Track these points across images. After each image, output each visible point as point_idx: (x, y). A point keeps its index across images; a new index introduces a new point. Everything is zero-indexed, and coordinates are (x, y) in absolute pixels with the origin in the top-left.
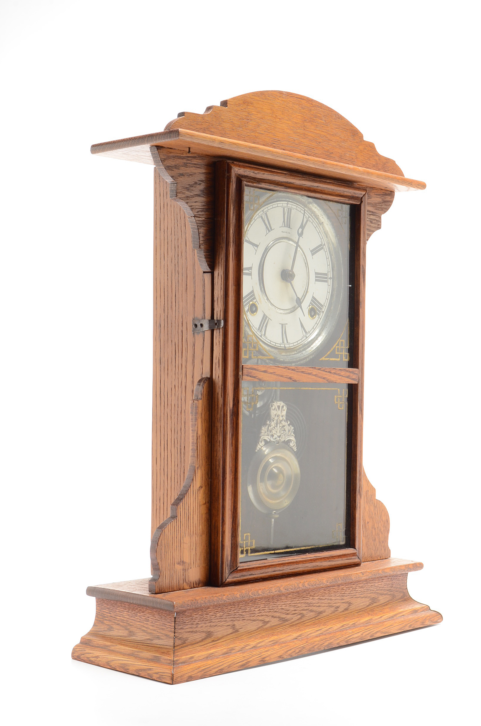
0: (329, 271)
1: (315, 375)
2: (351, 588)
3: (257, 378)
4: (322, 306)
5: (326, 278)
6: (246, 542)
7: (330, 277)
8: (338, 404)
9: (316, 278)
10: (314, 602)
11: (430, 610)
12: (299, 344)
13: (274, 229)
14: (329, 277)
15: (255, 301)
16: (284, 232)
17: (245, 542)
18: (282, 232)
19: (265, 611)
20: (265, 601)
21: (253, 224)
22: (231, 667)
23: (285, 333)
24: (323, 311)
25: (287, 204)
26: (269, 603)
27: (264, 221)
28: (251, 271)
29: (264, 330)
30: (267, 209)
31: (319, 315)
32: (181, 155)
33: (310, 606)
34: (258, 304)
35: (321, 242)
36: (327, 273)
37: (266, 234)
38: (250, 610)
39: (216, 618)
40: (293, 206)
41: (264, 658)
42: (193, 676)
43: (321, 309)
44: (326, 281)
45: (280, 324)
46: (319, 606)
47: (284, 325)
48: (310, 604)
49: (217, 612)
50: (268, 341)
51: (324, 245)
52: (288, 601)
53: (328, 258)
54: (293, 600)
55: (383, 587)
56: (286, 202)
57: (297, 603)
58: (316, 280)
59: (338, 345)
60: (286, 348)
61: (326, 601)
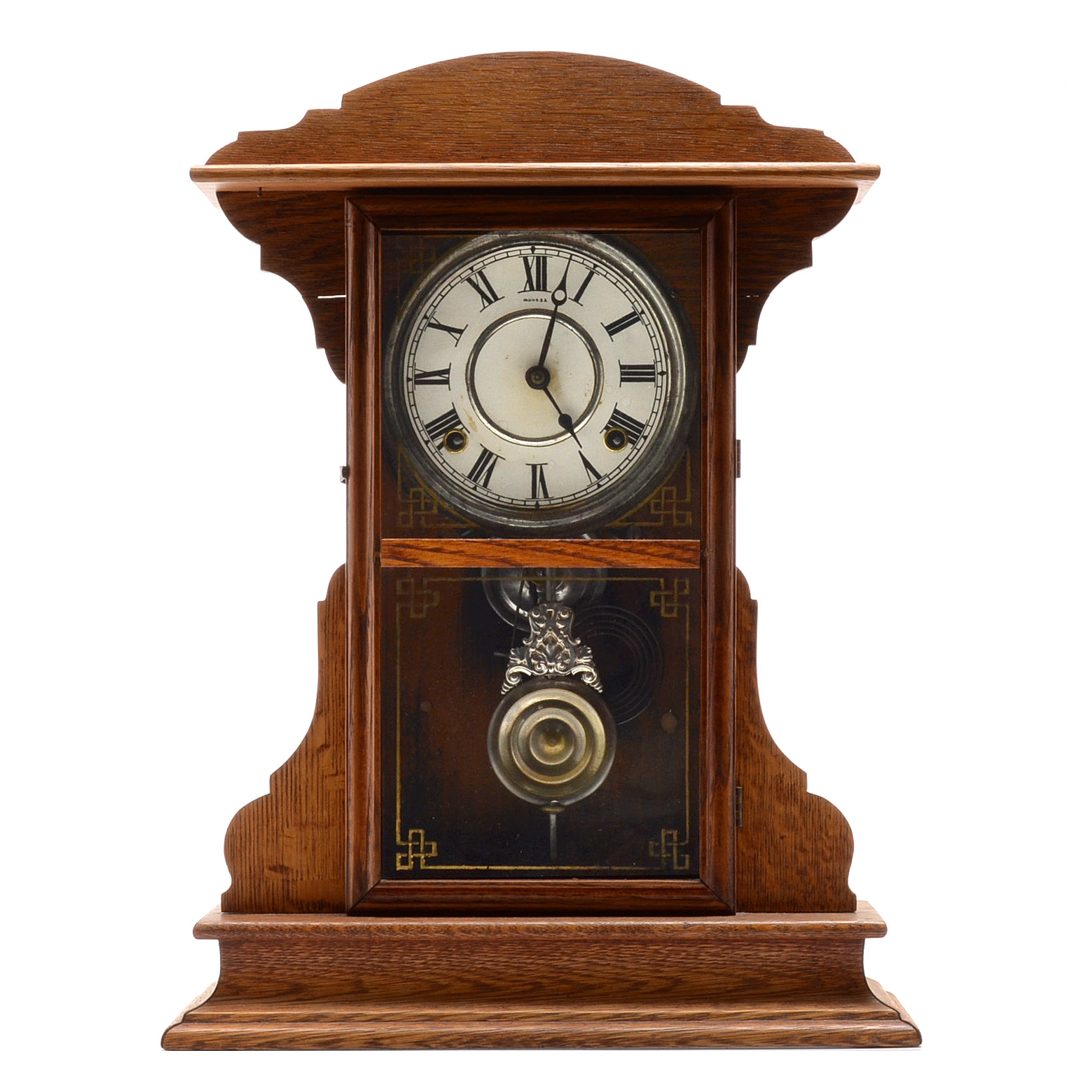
0: (659, 360)
1: (574, 555)
2: (684, 954)
3: (417, 561)
4: (642, 426)
5: (653, 374)
6: (413, 845)
7: (662, 371)
8: (660, 607)
9: (623, 376)
10: (573, 966)
11: (900, 1019)
12: (578, 500)
13: (503, 297)
14: (659, 371)
15: (460, 427)
16: (530, 300)
17: (410, 845)
18: (525, 300)
19: (440, 967)
20: (440, 950)
21: (448, 295)
22: (297, 1043)
23: (540, 480)
24: (645, 435)
25: (533, 249)
26: (451, 955)
27: (476, 287)
28: (447, 376)
29: (484, 477)
30: (482, 264)
31: (633, 443)
32: (270, 200)
33: (562, 973)
34: (469, 432)
35: (634, 307)
36: (653, 364)
37: (483, 307)
38: (401, 961)
39: (316, 964)
40: (548, 252)
41: (378, 1039)
42: (206, 1042)
43: (640, 432)
44: (653, 380)
45: (527, 464)
46: (589, 976)
47: (539, 467)
48: (561, 969)
49: (317, 953)
50: (493, 496)
51: (640, 314)
52: (500, 956)
53: (655, 336)
54: (513, 956)
55: (784, 962)
56: (530, 247)
57: (525, 963)
58: (623, 380)
59: (658, 496)
60: (541, 507)
61: (608, 968)
